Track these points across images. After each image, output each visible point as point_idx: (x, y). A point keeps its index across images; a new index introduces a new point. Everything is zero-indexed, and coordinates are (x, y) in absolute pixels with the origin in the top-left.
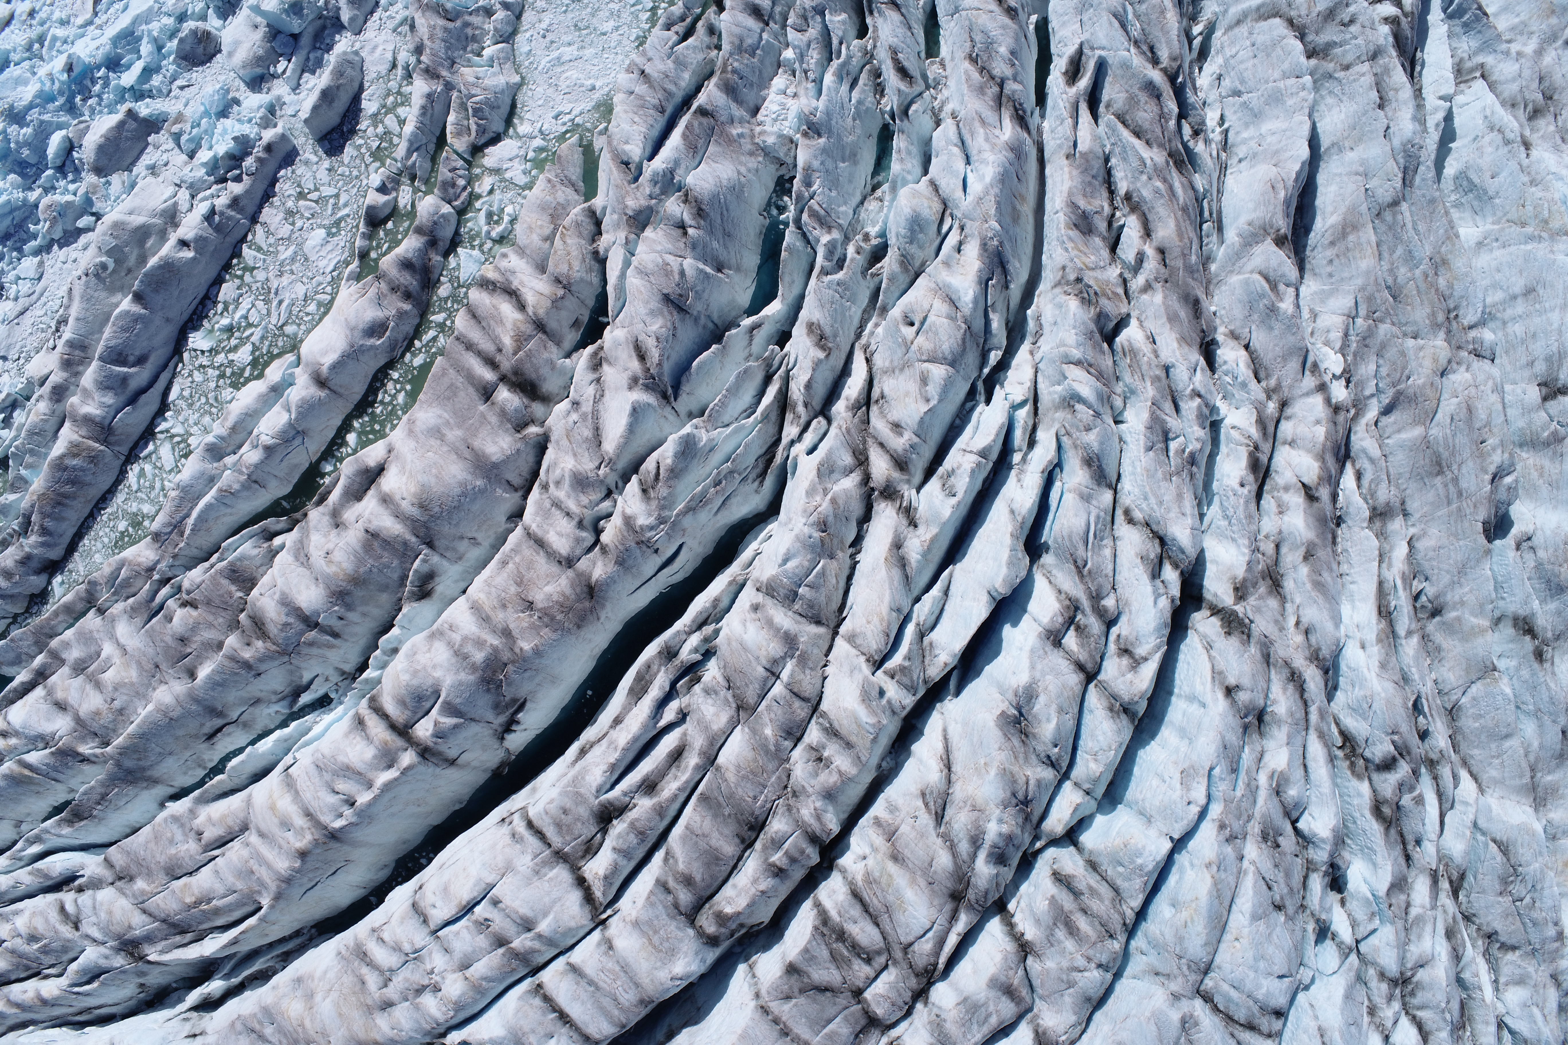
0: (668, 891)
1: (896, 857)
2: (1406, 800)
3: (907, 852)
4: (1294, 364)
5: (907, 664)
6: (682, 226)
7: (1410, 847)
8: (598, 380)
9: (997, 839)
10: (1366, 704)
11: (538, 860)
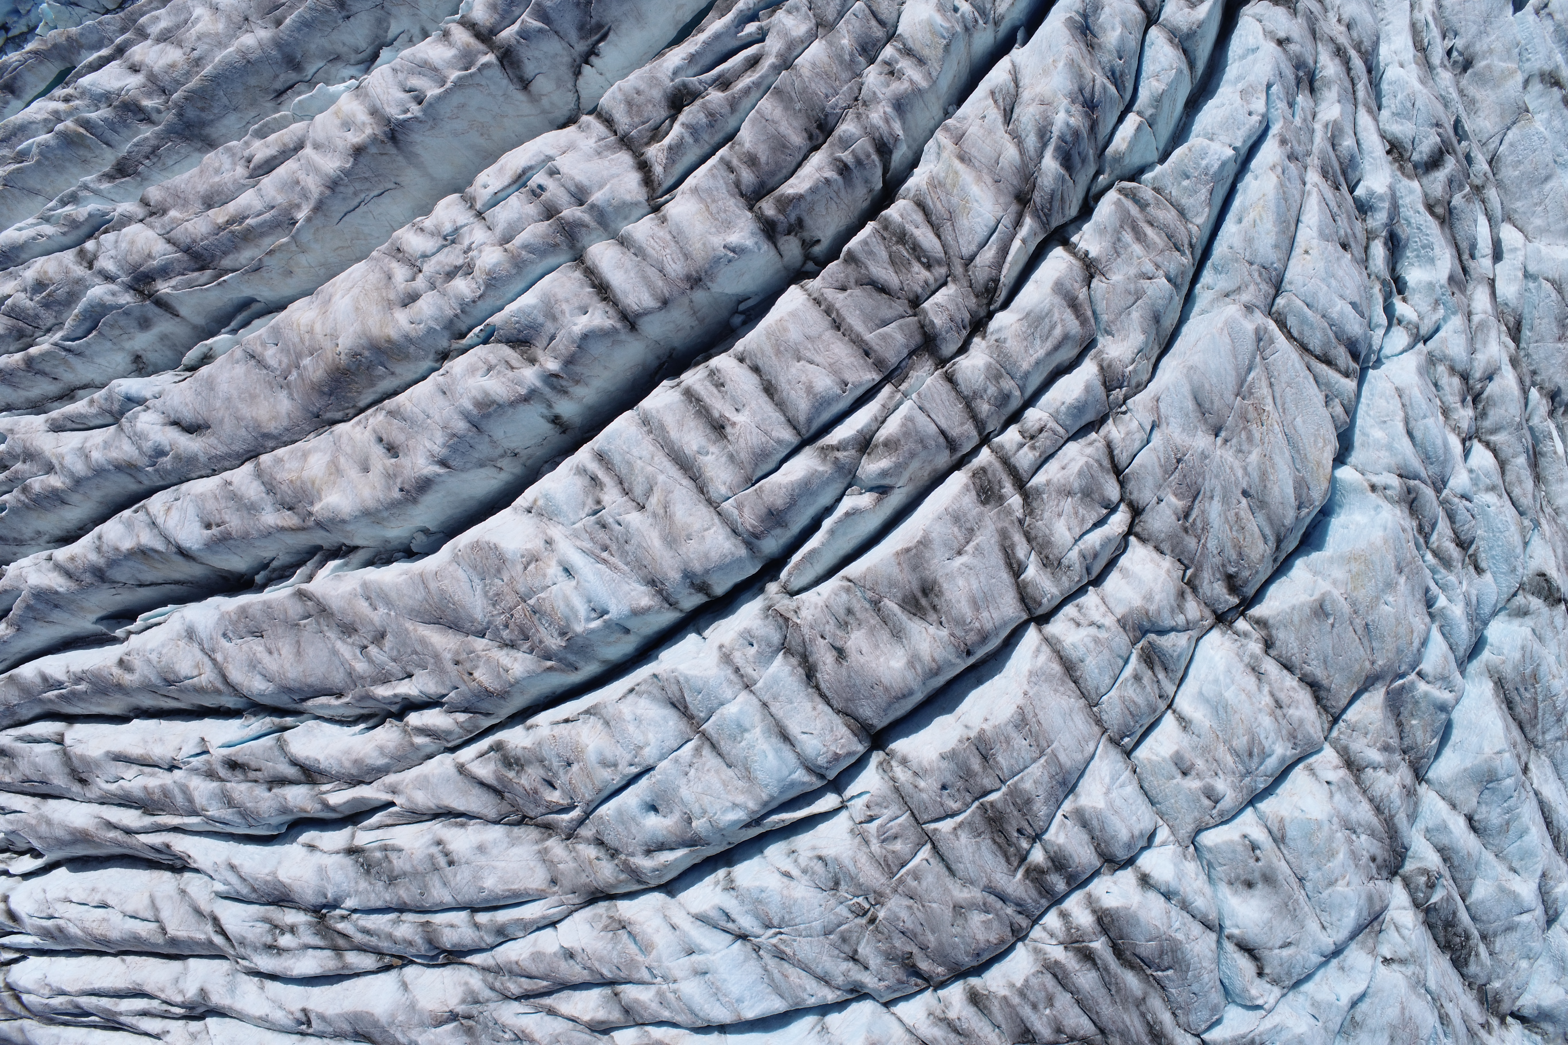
0: (731, 169)
1: (962, 158)
2: (1457, 200)
3: (974, 152)
7: (1466, 256)
9: (1065, 129)
10: (1409, 105)
11: (602, 143)
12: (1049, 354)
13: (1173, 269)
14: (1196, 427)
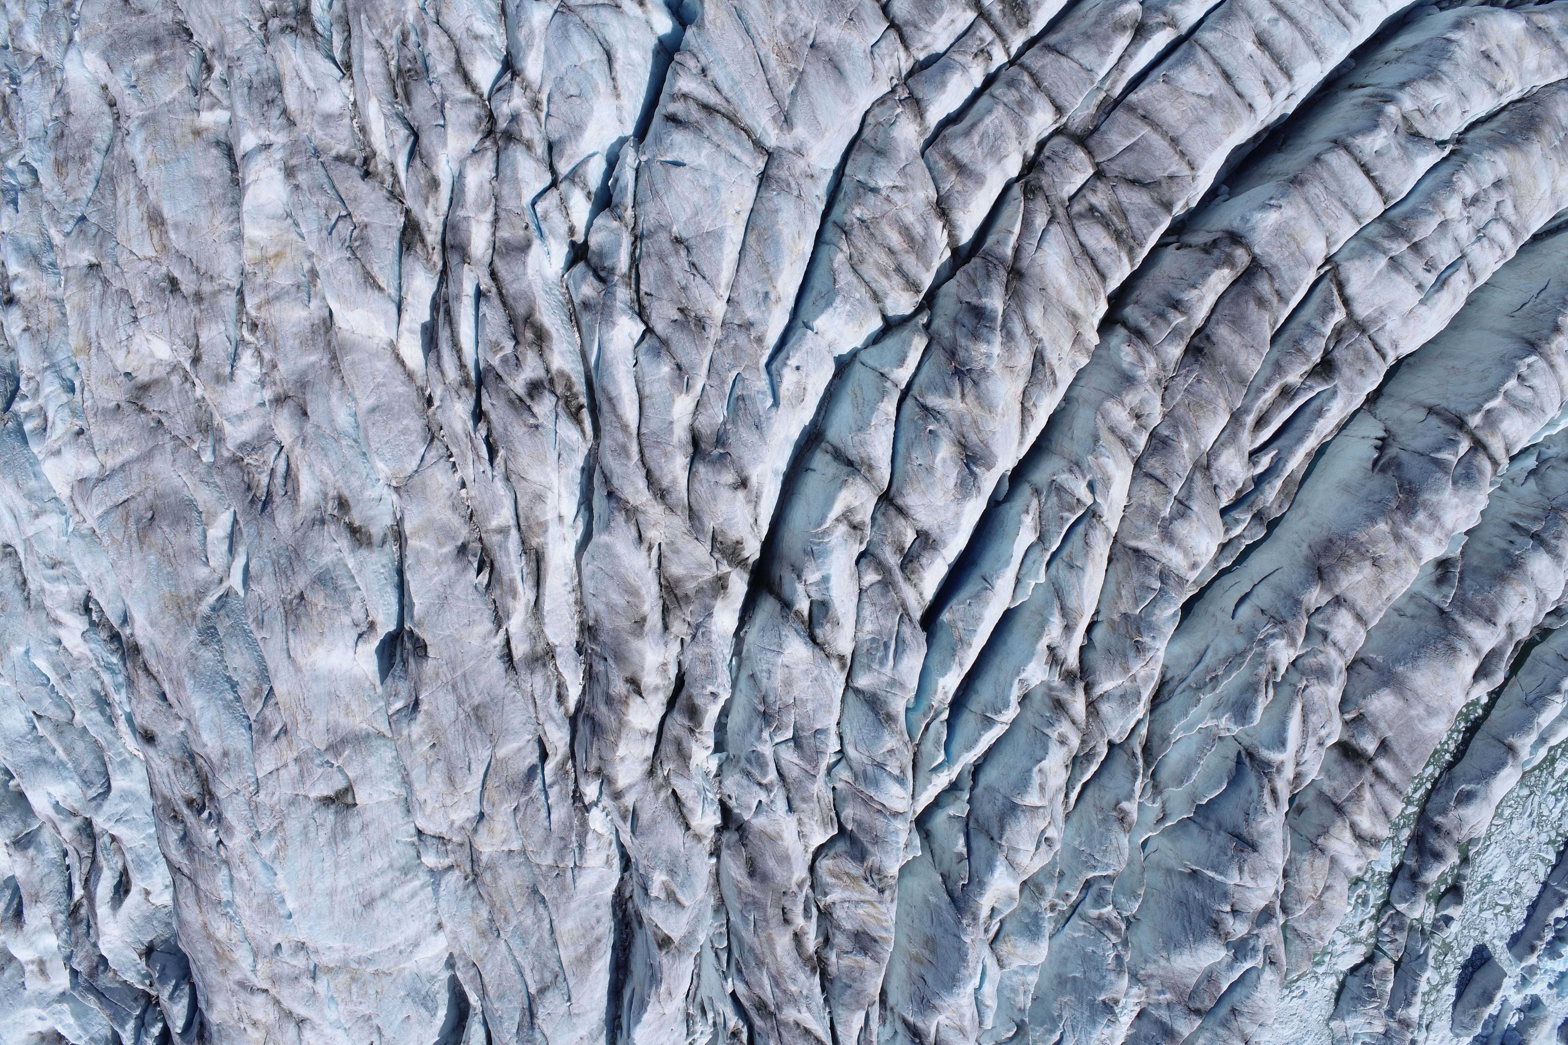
0: (1278, 293)
1: (1074, 317)
3: (1065, 322)
4: (645, 817)
5: (1066, 514)
6: (1235, 912)
8: (1298, 764)
10: (564, 455)
11: (1380, 325)
12: (981, 120)
13: (871, 198)
14: (839, 46)
